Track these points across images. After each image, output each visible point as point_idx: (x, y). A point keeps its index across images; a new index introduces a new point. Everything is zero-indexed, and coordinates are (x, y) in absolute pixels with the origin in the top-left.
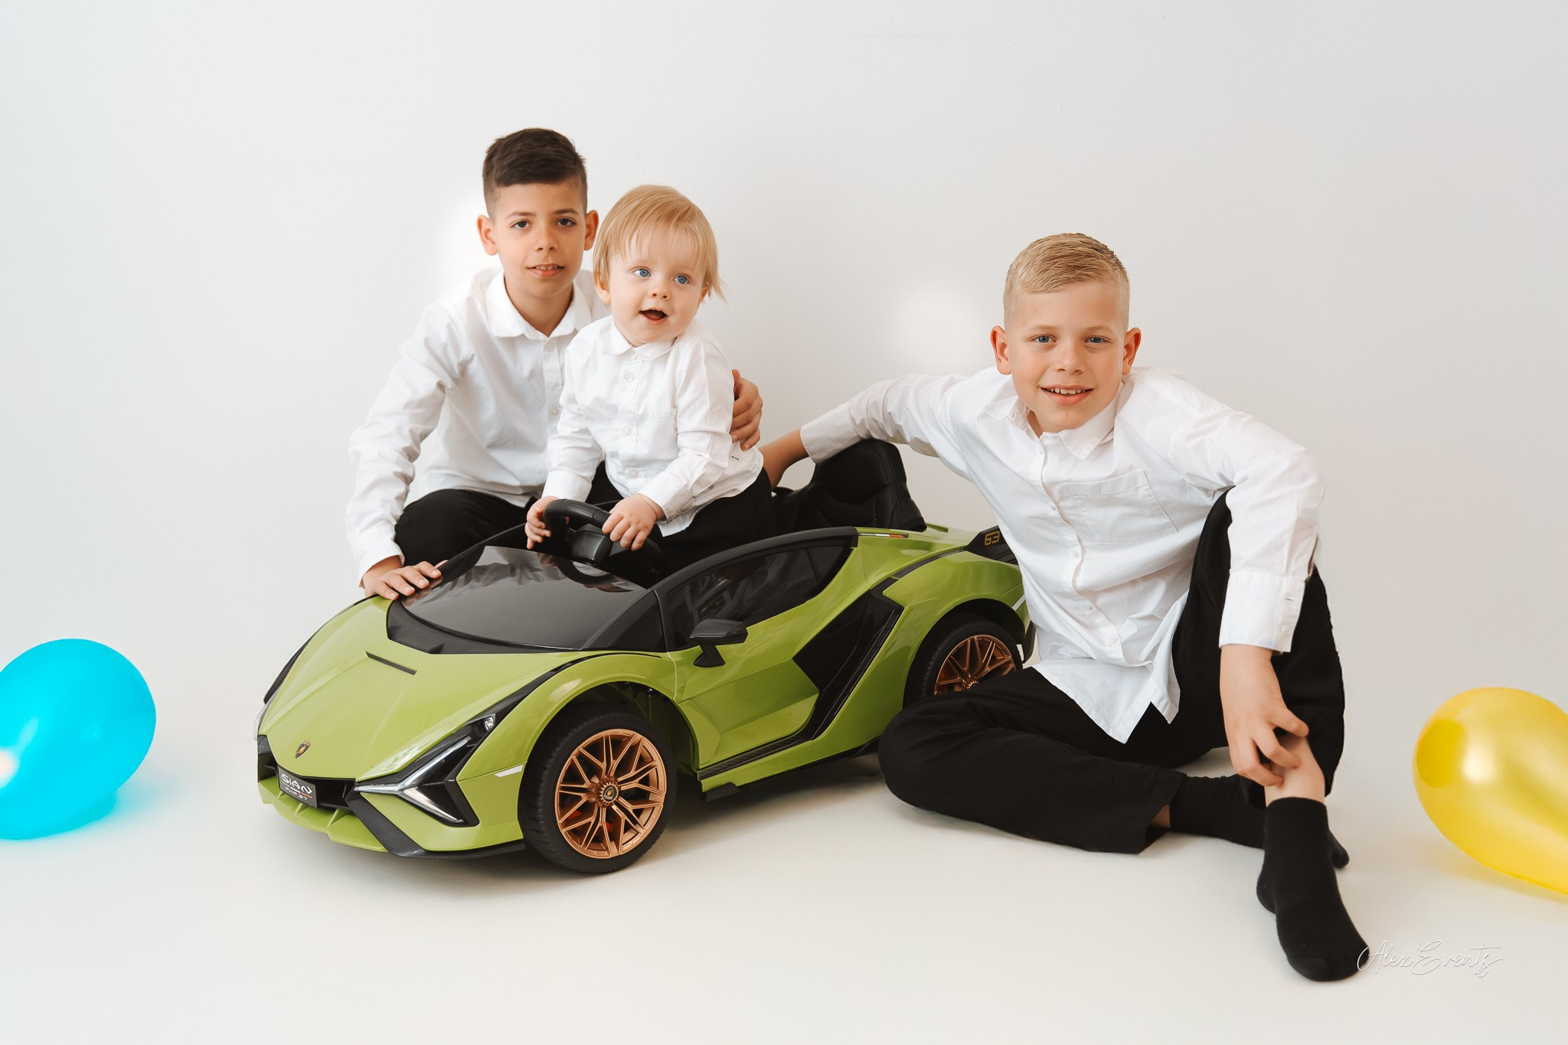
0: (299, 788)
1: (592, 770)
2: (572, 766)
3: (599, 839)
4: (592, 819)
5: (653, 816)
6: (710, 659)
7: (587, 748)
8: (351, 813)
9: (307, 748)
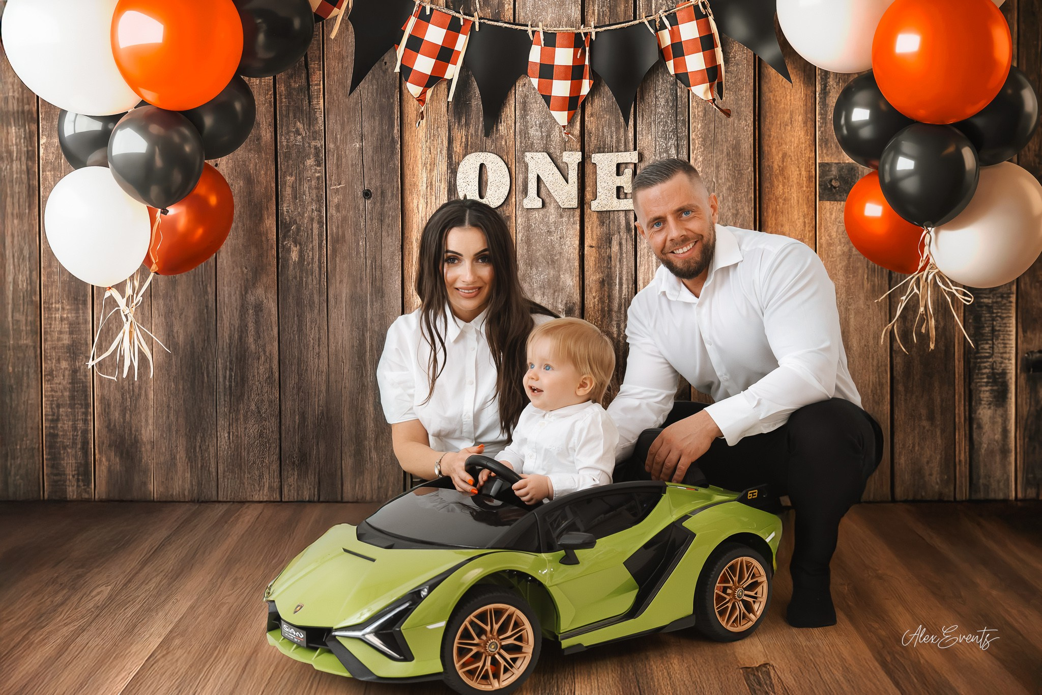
0: (295, 633)
1: (481, 632)
2: (466, 629)
3: (486, 677)
4: (480, 664)
5: (525, 662)
6: (570, 560)
7: (476, 617)
8: (330, 652)
9: (302, 607)
